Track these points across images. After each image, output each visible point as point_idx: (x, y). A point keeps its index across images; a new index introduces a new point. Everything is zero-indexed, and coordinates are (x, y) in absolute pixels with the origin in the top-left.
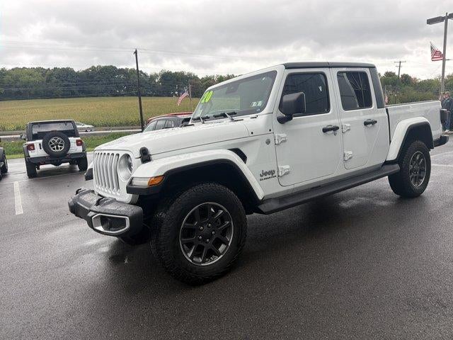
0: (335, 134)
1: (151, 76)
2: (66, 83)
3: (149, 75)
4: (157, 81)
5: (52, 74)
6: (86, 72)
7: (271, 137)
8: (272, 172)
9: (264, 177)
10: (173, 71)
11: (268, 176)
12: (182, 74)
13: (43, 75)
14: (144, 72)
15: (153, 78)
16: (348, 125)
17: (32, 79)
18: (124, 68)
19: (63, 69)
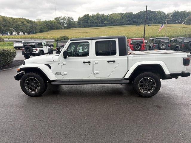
0: (89, 64)
1: (168, 14)
2: (129, 19)
3: (166, 13)
4: (170, 16)
5: (124, 15)
6: (138, 14)
7: (60, 62)
8: (60, 73)
9: (57, 74)
10: (180, 11)
11: (58, 74)
12: (185, 12)
13: (121, 16)
14: (164, 12)
15: (168, 15)
16: (97, 61)
17: (117, 18)
18: (155, 11)
19: (129, 13)
